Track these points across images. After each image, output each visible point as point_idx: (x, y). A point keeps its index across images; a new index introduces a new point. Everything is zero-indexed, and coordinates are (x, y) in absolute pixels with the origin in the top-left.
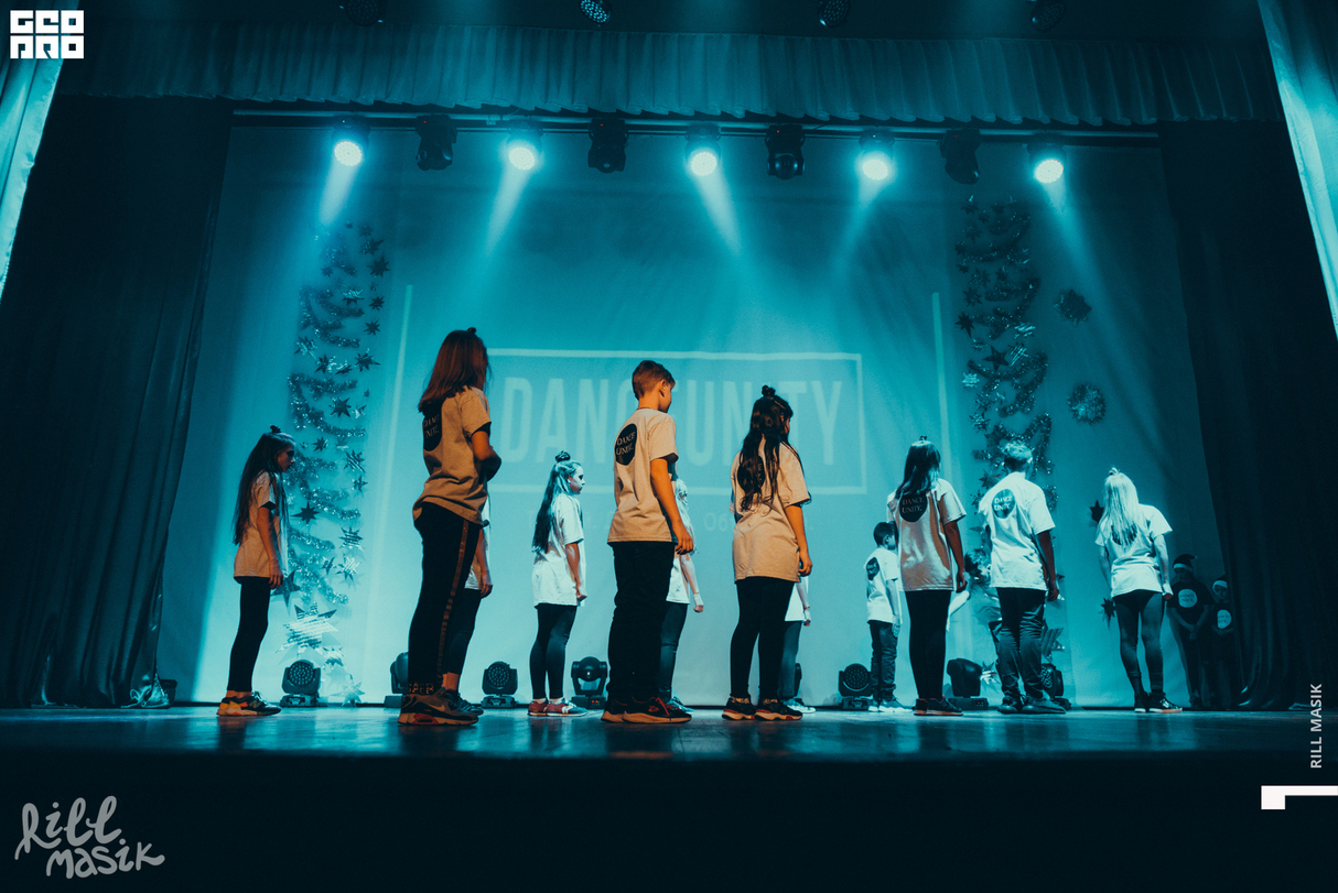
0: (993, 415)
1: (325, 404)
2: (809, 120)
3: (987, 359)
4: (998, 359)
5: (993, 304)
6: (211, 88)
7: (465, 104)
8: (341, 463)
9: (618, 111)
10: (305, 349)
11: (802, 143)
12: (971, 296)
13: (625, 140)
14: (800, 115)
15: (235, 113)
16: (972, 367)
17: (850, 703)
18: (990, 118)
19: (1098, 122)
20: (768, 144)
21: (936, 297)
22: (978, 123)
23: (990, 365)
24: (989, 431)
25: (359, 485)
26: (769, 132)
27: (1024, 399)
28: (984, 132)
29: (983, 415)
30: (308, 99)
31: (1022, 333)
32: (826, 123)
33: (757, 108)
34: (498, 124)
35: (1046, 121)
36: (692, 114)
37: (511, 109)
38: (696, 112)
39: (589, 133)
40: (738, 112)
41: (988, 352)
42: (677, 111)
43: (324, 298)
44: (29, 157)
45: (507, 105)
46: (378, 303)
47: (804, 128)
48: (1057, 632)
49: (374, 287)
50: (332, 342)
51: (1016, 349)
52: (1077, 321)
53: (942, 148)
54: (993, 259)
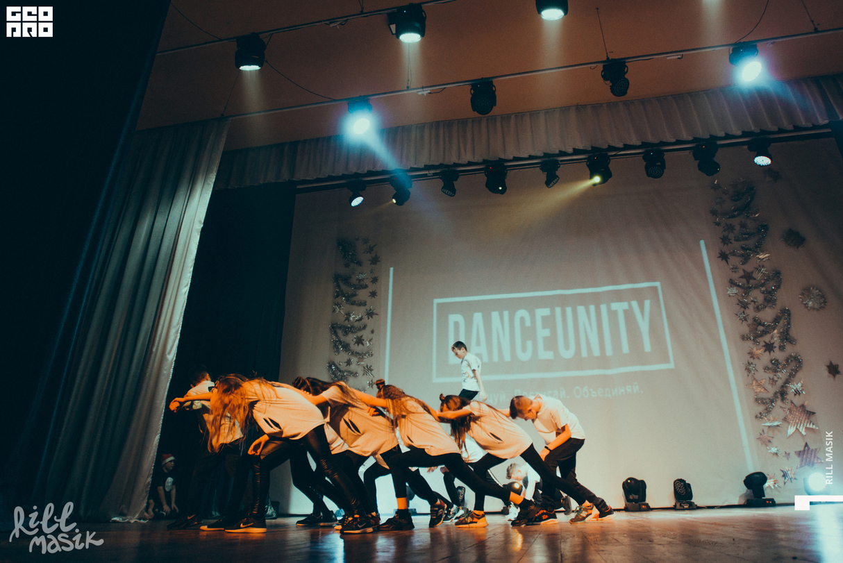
0: (751, 312)
1: (350, 339)
2: (611, 148)
3: (742, 277)
4: (748, 276)
5: (743, 243)
6: (285, 176)
7: (414, 166)
8: (360, 371)
9: (500, 159)
10: (338, 310)
11: (609, 163)
12: (725, 240)
13: (506, 174)
14: (605, 147)
15: (298, 187)
16: (732, 283)
17: (681, 505)
18: (722, 134)
19: (790, 127)
21: (702, 243)
22: (714, 138)
23: (744, 281)
24: (750, 321)
26: (589, 159)
27: (770, 300)
28: (719, 142)
29: (744, 312)
30: (333, 175)
31: (761, 259)
32: (623, 150)
33: (580, 146)
34: (434, 174)
35: (757, 131)
36: (542, 155)
37: (441, 166)
38: (544, 153)
39: (485, 173)
40: (570, 150)
41: (741, 273)
42: (533, 153)
43: (346, 280)
44: (200, 222)
45: (437, 164)
46: (375, 280)
47: (609, 154)
48: (816, 451)
49: (372, 271)
50: (352, 304)
51: (759, 269)
52: (797, 248)
53: (694, 155)
54: (735, 216)
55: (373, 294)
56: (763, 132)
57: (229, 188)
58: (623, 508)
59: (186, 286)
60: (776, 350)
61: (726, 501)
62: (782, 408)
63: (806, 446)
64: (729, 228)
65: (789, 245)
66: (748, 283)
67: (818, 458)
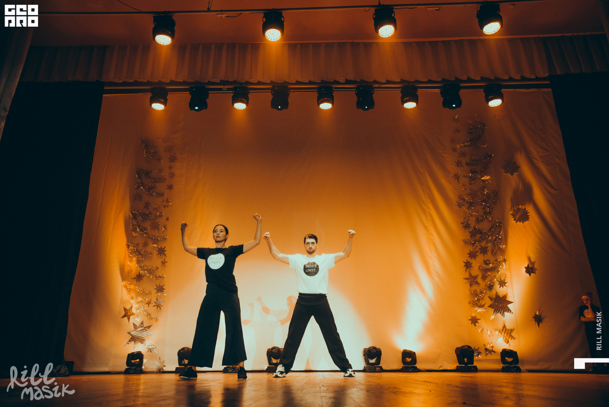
0: (473, 222)
1: (147, 225)
2: (376, 82)
3: (468, 194)
4: (473, 194)
5: (472, 167)
6: (93, 77)
7: (212, 81)
8: (155, 253)
10: (138, 198)
11: (373, 93)
13: (288, 95)
14: (371, 80)
15: (105, 88)
16: (461, 198)
17: (406, 369)
18: (465, 78)
19: (518, 77)
20: (356, 94)
22: (458, 81)
23: (470, 197)
24: (471, 229)
25: (164, 263)
26: (357, 89)
27: (488, 213)
28: (462, 85)
29: (467, 222)
31: (484, 181)
32: (385, 84)
33: (351, 78)
34: (229, 89)
35: (492, 78)
36: (320, 82)
37: (234, 82)
38: (322, 81)
39: (271, 92)
40: (342, 80)
41: (468, 191)
42: (313, 80)
43: (147, 174)
45: (232, 80)
46: (172, 175)
47: (374, 86)
48: (512, 330)
49: (170, 168)
50: (151, 195)
51: (483, 189)
52: (512, 174)
53: (441, 93)
54: (469, 146)
55: (170, 187)
56: (497, 79)
57: (38, 81)
60: (489, 253)
62: (489, 297)
63: (504, 326)
64: (463, 154)
65: (507, 172)
66: (473, 199)
67: (512, 337)
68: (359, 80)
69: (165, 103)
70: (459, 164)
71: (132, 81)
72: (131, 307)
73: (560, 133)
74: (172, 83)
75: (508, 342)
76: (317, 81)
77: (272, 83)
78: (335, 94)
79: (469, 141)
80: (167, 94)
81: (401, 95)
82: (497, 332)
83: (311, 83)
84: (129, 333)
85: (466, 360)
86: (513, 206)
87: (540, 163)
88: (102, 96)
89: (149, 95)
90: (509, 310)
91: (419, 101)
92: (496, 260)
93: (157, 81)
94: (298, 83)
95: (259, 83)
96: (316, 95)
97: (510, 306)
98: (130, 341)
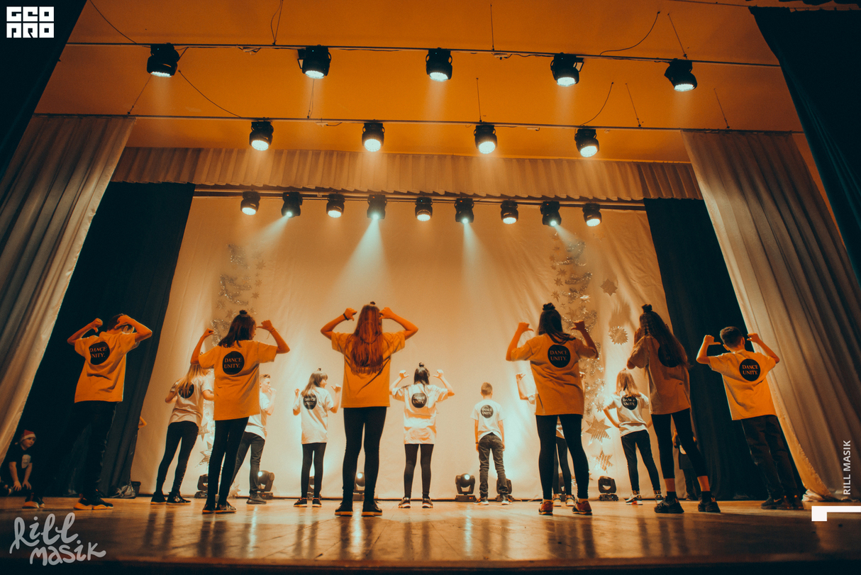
2: (476, 196)
3: (567, 313)
4: (572, 313)
5: (571, 286)
6: (184, 179)
7: (307, 187)
9: (382, 191)
10: (220, 307)
11: (473, 207)
13: (385, 204)
14: (471, 194)
15: (196, 190)
18: (564, 196)
19: (615, 199)
20: (455, 207)
22: (558, 198)
23: (569, 316)
26: (457, 201)
28: (561, 203)
30: (231, 184)
31: (583, 300)
32: (485, 198)
33: (451, 190)
34: (323, 196)
35: (591, 198)
36: (419, 193)
37: (330, 189)
38: (421, 192)
39: (368, 201)
40: (442, 192)
41: (568, 311)
42: (411, 191)
43: (232, 280)
44: (93, 210)
45: (328, 187)
46: (259, 283)
47: (474, 200)
48: (609, 457)
49: (257, 275)
50: (235, 303)
51: (581, 308)
52: (611, 295)
53: (541, 210)
54: (568, 264)
55: (256, 296)
56: (595, 199)
57: (128, 181)
58: (454, 498)
59: (69, 270)
61: (537, 496)
62: (587, 422)
63: (602, 452)
64: (563, 272)
65: (605, 291)
66: (572, 318)
67: (610, 463)
68: (459, 193)
69: (257, 208)
70: (558, 282)
71: (224, 184)
72: (206, 424)
73: (656, 255)
74: (266, 187)
75: (606, 469)
76: (415, 192)
77: (369, 191)
78: (434, 206)
79: (568, 259)
80: (259, 199)
81: (501, 210)
82: (595, 459)
83: (409, 193)
84: (202, 453)
85: (563, 488)
86: (611, 327)
87: (637, 284)
88: (192, 198)
89: (241, 199)
90: (606, 435)
91: (519, 216)
92: (595, 383)
93: (250, 185)
94: (396, 193)
95: (356, 191)
96: (414, 205)
97: (607, 431)
98: (202, 461)
